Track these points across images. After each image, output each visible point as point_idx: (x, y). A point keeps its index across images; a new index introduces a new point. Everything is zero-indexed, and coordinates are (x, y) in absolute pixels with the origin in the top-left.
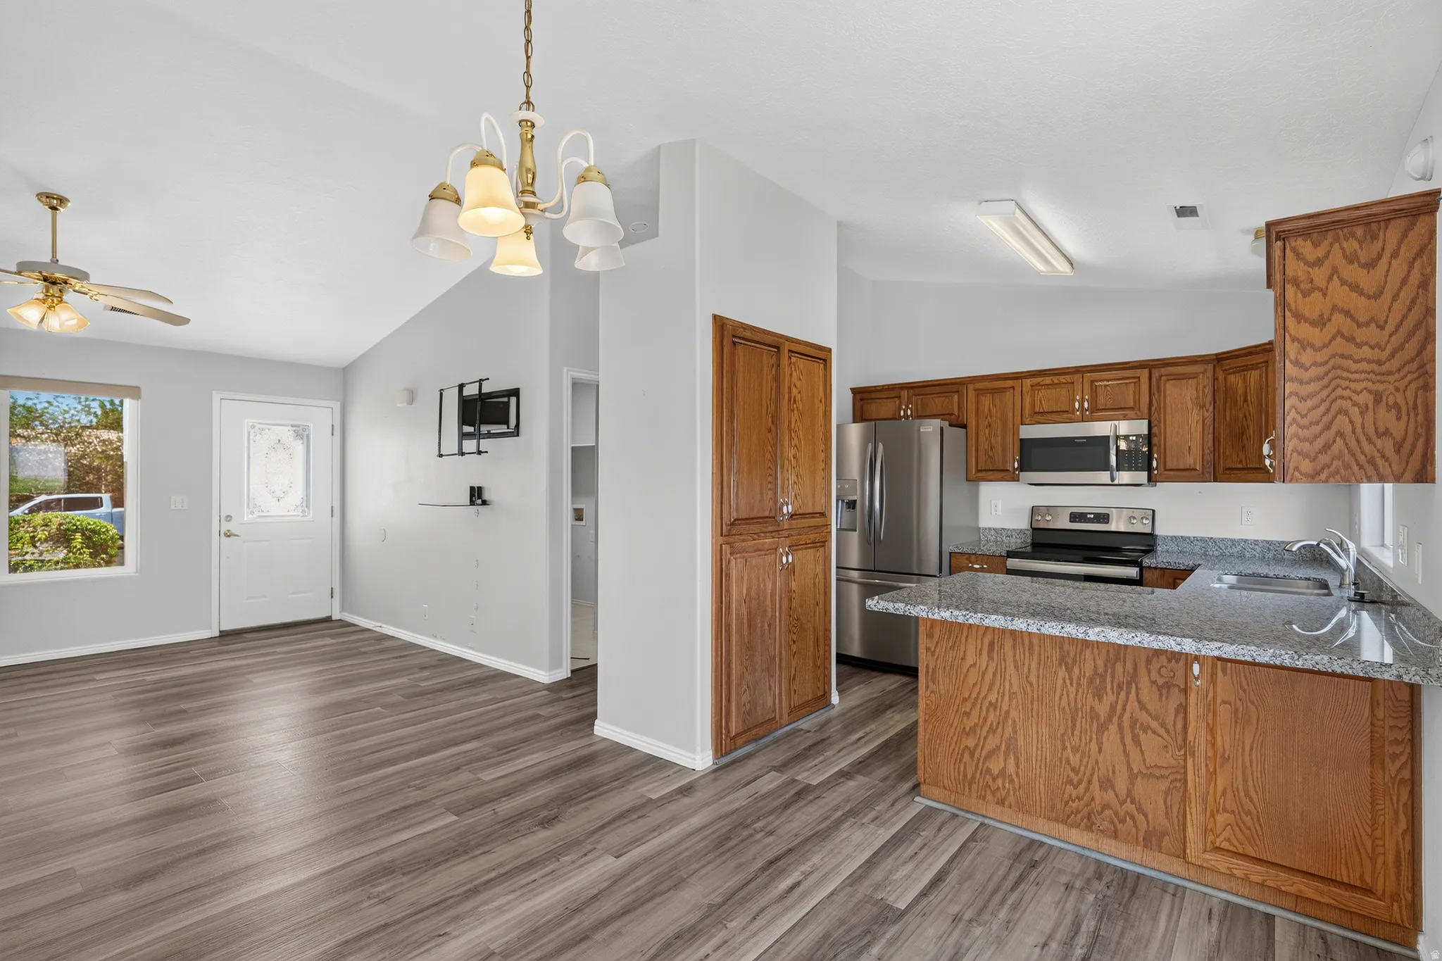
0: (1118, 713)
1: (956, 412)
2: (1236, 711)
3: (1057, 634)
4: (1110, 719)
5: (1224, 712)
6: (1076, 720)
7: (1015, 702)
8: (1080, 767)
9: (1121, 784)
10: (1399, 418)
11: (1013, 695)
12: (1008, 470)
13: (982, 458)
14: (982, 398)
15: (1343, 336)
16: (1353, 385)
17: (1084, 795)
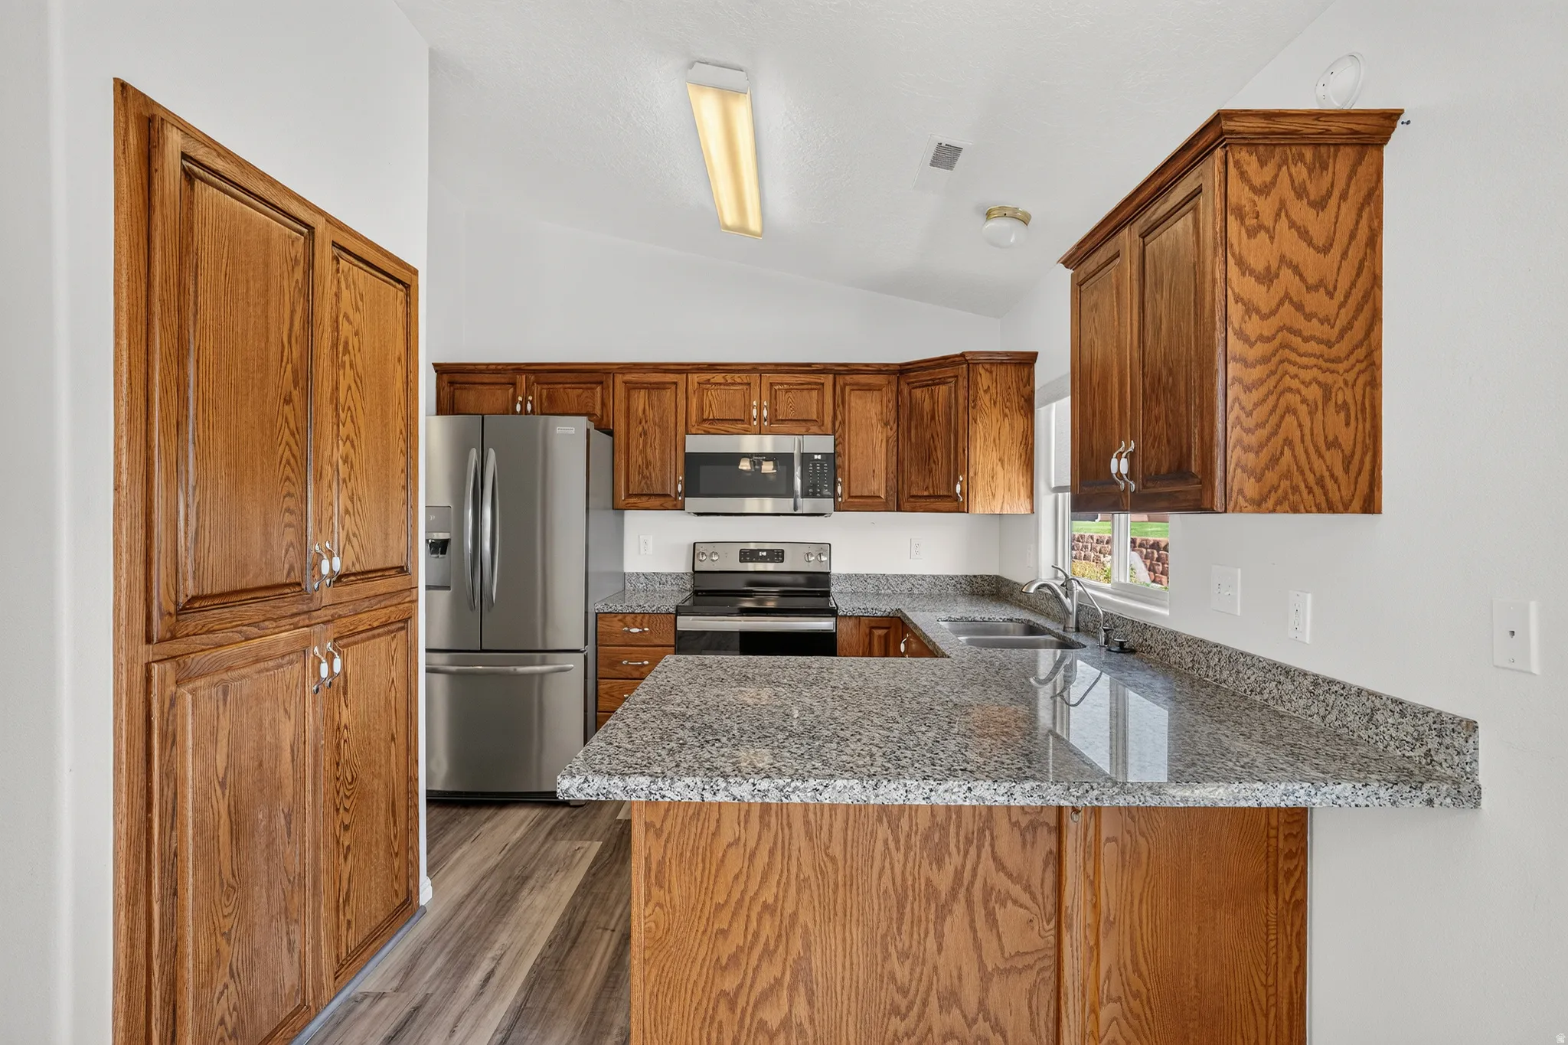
0: (966, 883)
1: (598, 412)
2: (1124, 846)
3: (960, 802)
4: (954, 893)
5: (1108, 851)
6: (904, 907)
7: (806, 896)
8: (911, 981)
9: (970, 996)
10: (1347, 424)
11: (803, 884)
12: (669, 496)
13: (635, 477)
14: (635, 394)
15: (1291, 301)
16: (1302, 373)
17: (917, 1026)
